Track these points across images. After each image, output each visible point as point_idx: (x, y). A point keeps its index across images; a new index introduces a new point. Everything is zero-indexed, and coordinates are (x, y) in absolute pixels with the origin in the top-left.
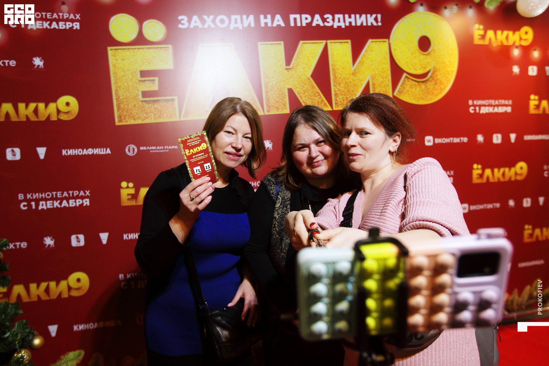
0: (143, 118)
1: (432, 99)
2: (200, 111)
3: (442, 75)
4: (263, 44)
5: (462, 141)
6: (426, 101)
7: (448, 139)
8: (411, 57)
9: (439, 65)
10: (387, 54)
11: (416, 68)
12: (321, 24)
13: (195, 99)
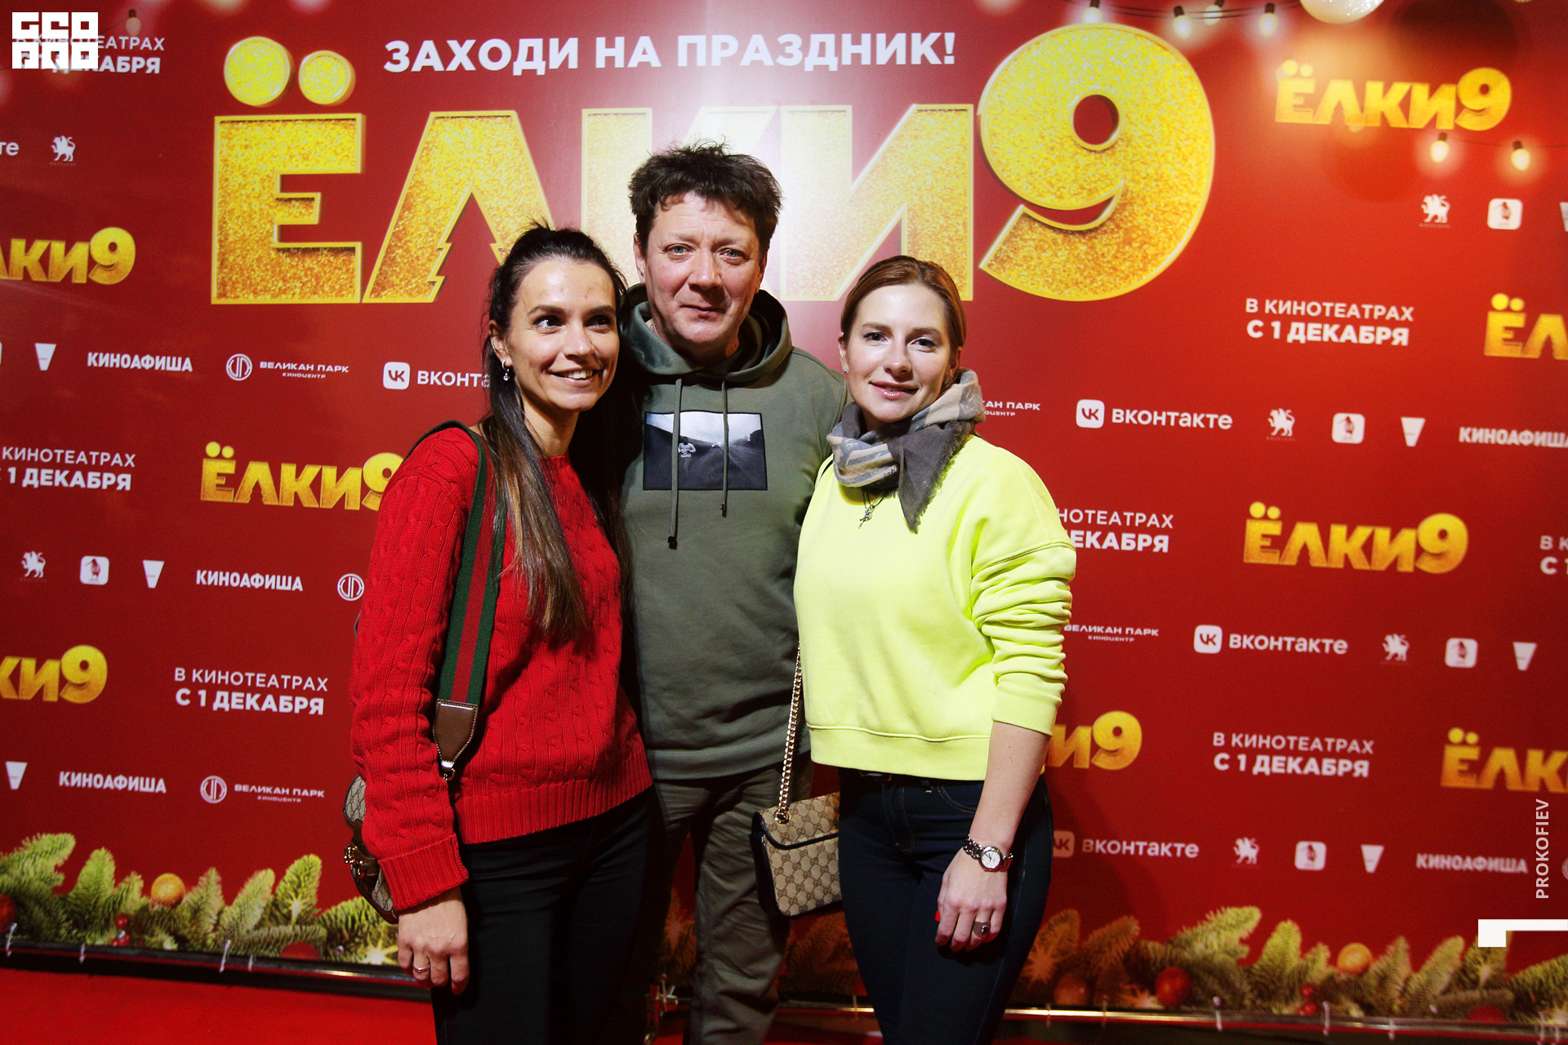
0: (274, 291)
1: (1112, 286)
2: (413, 281)
3: (1152, 215)
4: (595, 115)
5: (1211, 425)
6: (1090, 293)
7: (1160, 414)
8: (1046, 159)
9: (1142, 186)
10: (965, 148)
11: (1062, 190)
12: (768, 61)
13: (405, 251)
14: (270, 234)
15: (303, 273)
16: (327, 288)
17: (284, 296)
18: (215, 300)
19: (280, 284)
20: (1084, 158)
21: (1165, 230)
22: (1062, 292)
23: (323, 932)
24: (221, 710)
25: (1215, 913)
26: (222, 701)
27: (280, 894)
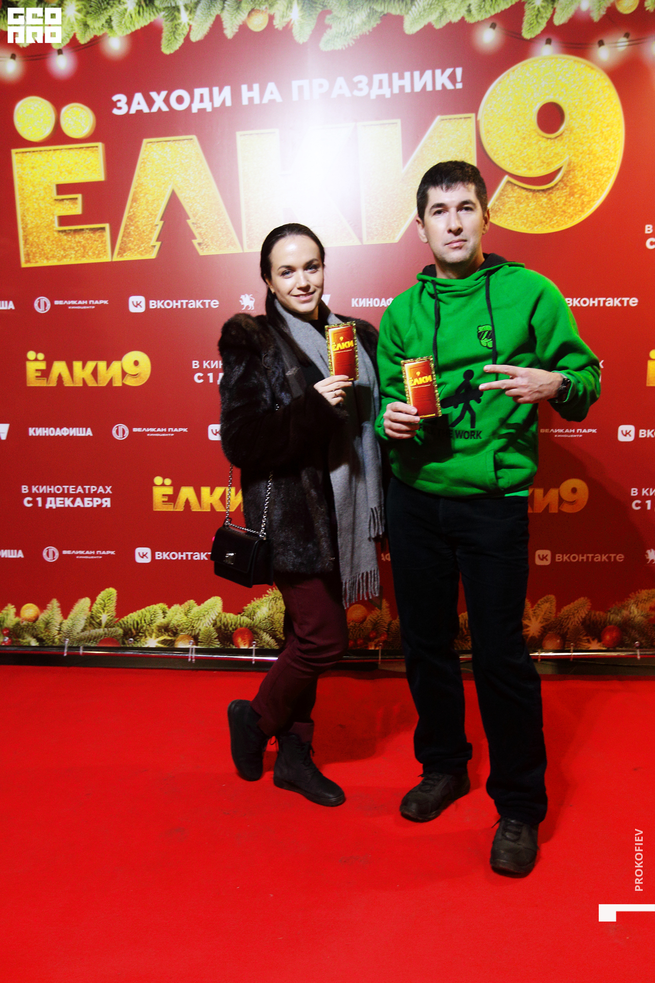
0: (58, 257)
1: (563, 222)
2: (142, 246)
3: (586, 177)
4: (244, 135)
5: (625, 304)
6: (550, 228)
7: (594, 300)
8: (521, 145)
9: (580, 158)
10: (471, 142)
11: (531, 165)
12: (347, 93)
13: (136, 227)
14: (53, 222)
15: (75, 245)
16: (90, 254)
17: (65, 260)
18: (24, 265)
19: (62, 253)
20: (544, 143)
21: (594, 186)
22: (532, 229)
23: (121, 631)
24: (51, 508)
25: (635, 593)
26: (51, 503)
27: (94, 611)
